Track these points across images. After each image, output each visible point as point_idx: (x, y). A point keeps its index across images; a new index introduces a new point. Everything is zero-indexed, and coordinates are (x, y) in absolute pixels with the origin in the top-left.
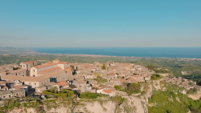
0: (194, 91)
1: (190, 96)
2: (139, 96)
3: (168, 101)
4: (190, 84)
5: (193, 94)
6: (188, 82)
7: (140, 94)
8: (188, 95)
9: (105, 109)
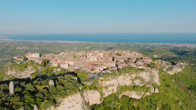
0: (171, 69)
1: (169, 72)
2: (156, 70)
3: (162, 74)
4: (167, 64)
5: (170, 71)
6: (166, 63)
7: (156, 68)
8: (167, 71)
9: (147, 75)
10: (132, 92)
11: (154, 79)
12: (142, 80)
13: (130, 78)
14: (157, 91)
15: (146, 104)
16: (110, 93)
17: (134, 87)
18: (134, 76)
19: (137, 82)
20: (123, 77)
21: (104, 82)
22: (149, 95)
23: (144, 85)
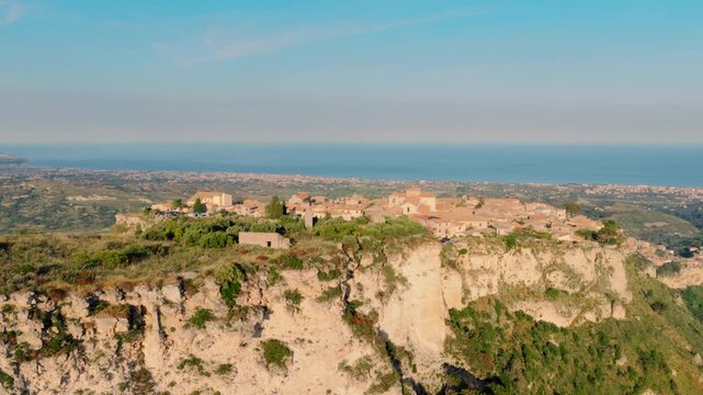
0: (674, 268)
1: (665, 281)
2: (616, 249)
4: (660, 254)
5: (671, 276)
6: (654, 250)
7: (615, 246)
8: (660, 278)
9: (589, 261)
10: (541, 304)
11: (611, 279)
12: (570, 273)
13: (534, 262)
14: (620, 314)
15: (587, 345)
16: (483, 293)
17: (551, 293)
18: (547, 258)
19: (557, 280)
20: (515, 258)
21: (466, 255)
22: (594, 320)
23: (577, 290)
